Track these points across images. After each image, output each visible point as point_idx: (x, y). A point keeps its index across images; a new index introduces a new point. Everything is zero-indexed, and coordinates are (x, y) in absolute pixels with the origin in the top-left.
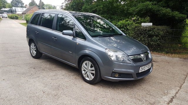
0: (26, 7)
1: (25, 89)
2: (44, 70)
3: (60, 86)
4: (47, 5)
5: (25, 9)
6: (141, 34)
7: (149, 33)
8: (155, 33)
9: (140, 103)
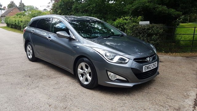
0: (4, 10)
1: (25, 103)
2: (41, 78)
3: (67, 96)
4: (28, 7)
5: (3, 12)
6: (139, 33)
7: (148, 32)
8: (154, 32)
9: (165, 110)
